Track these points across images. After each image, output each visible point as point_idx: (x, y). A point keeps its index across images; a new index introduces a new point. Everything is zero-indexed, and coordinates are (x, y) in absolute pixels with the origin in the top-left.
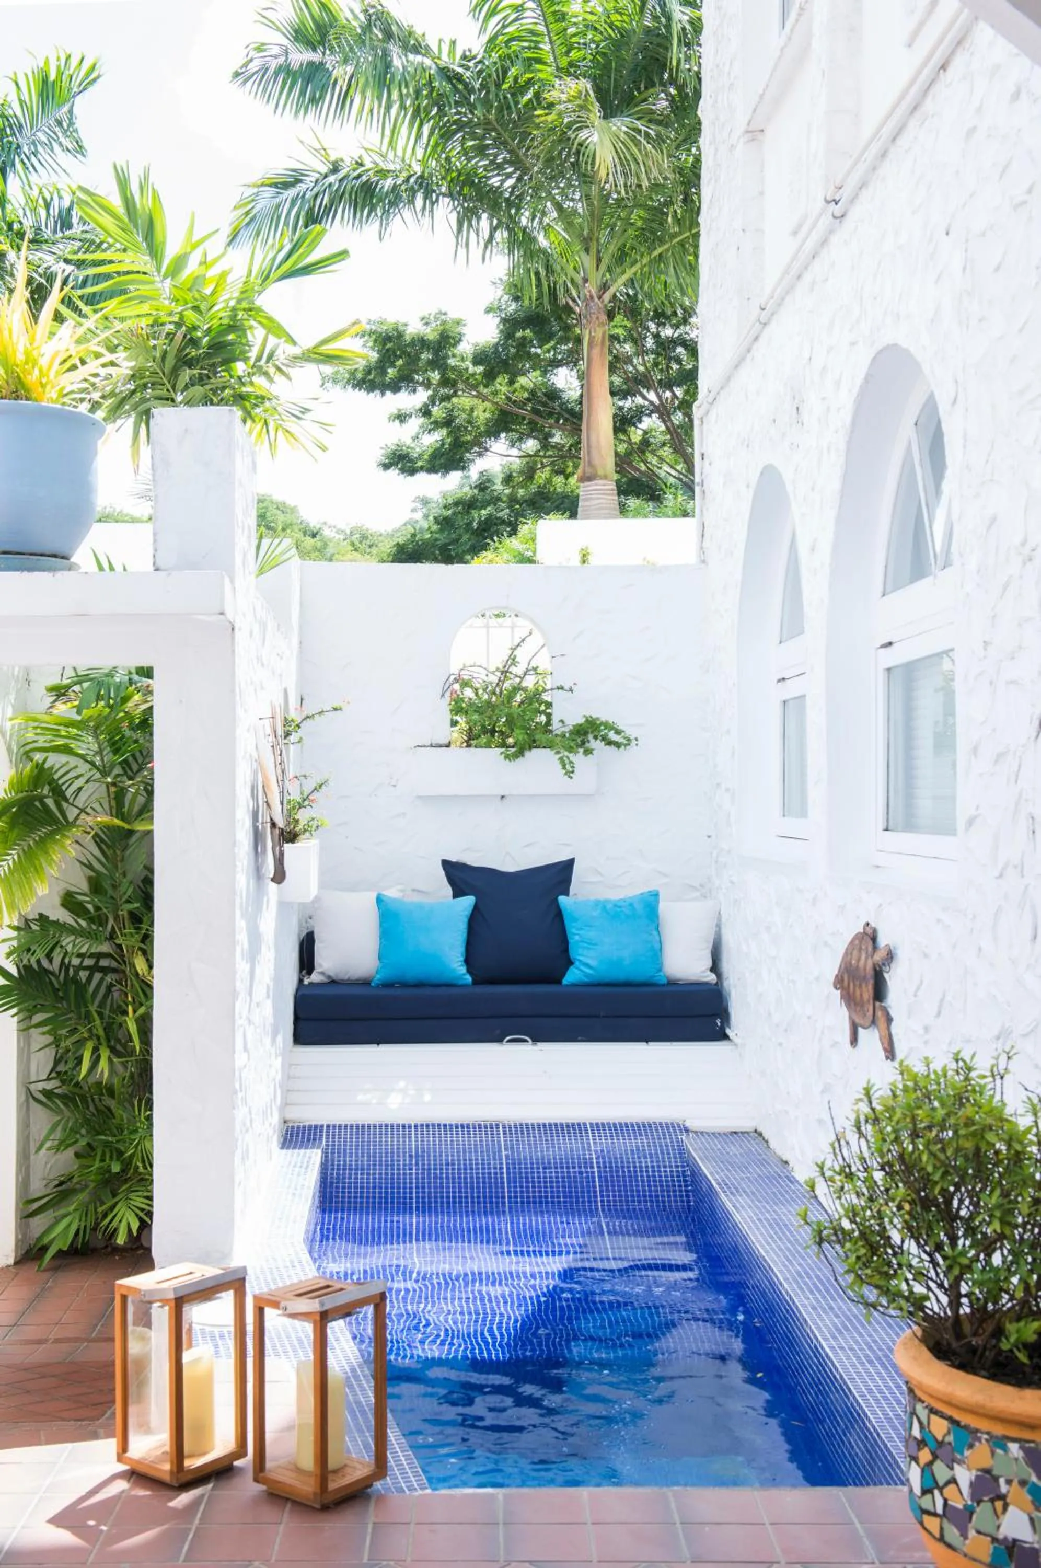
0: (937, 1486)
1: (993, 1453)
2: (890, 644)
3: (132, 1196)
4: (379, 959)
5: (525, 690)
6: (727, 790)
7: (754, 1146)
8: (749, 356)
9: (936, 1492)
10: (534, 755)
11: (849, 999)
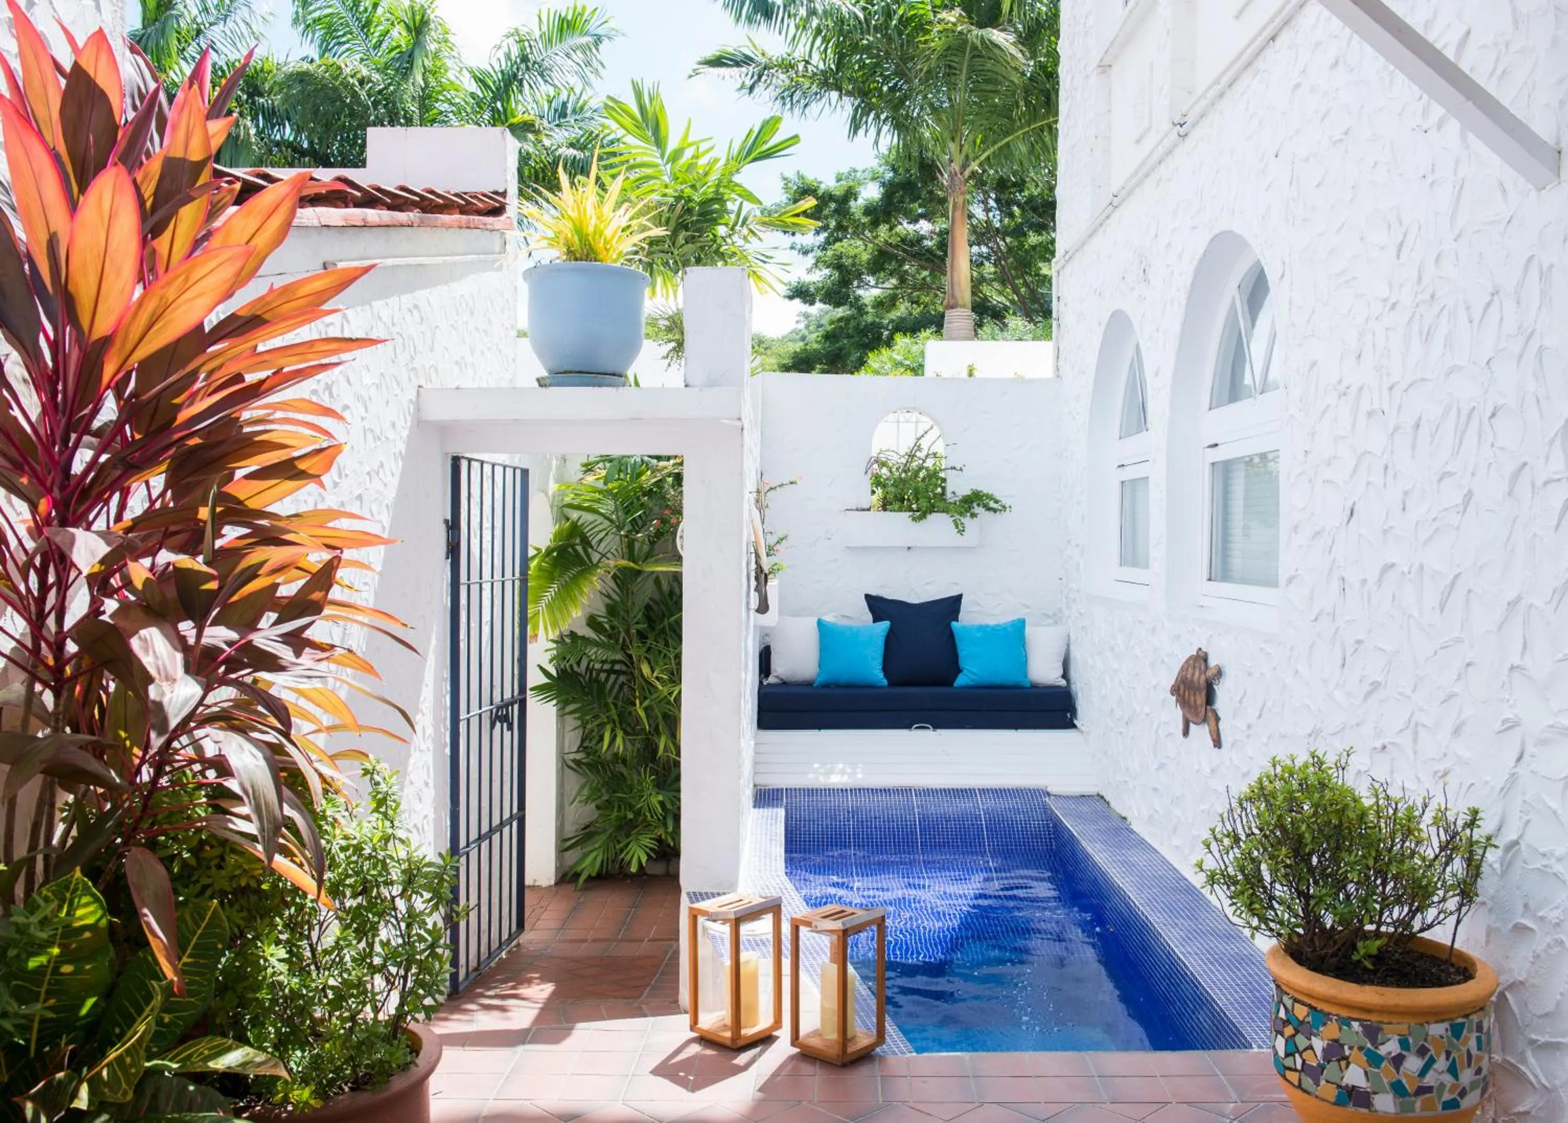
0: (1298, 1051)
1: (1340, 1029)
2: (1216, 445)
3: (640, 837)
4: (820, 666)
5: (927, 469)
6: (1077, 545)
7: (1099, 805)
8: (1101, 230)
9: (1297, 1055)
10: (933, 518)
11: (1183, 702)
